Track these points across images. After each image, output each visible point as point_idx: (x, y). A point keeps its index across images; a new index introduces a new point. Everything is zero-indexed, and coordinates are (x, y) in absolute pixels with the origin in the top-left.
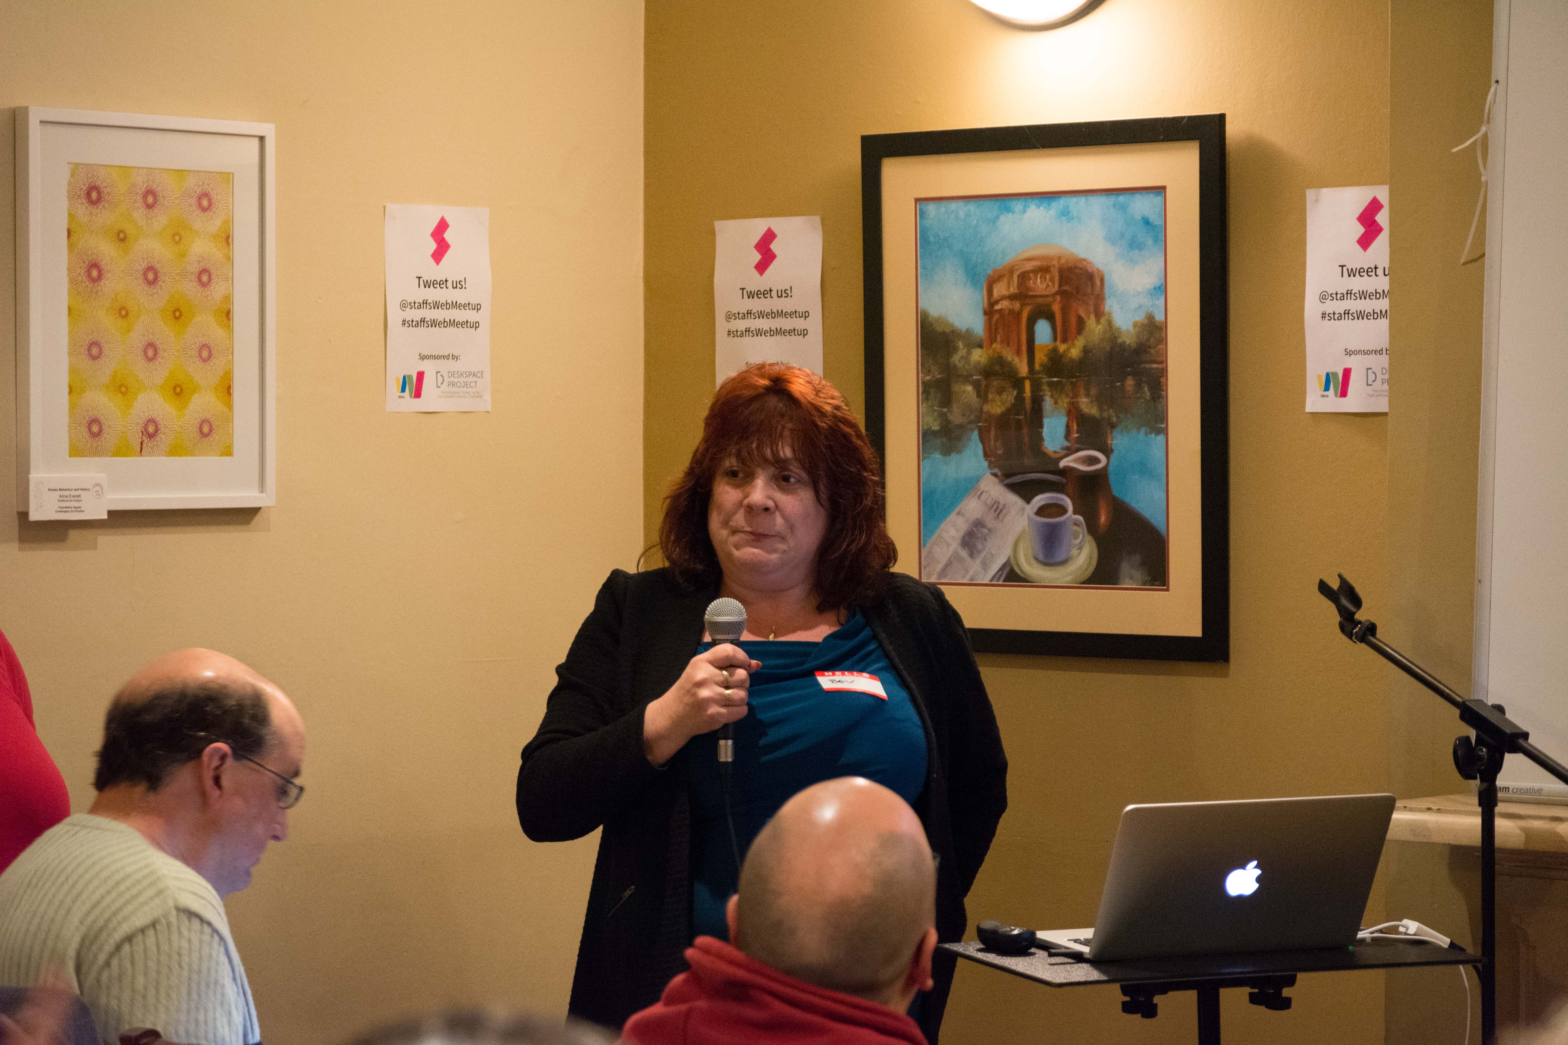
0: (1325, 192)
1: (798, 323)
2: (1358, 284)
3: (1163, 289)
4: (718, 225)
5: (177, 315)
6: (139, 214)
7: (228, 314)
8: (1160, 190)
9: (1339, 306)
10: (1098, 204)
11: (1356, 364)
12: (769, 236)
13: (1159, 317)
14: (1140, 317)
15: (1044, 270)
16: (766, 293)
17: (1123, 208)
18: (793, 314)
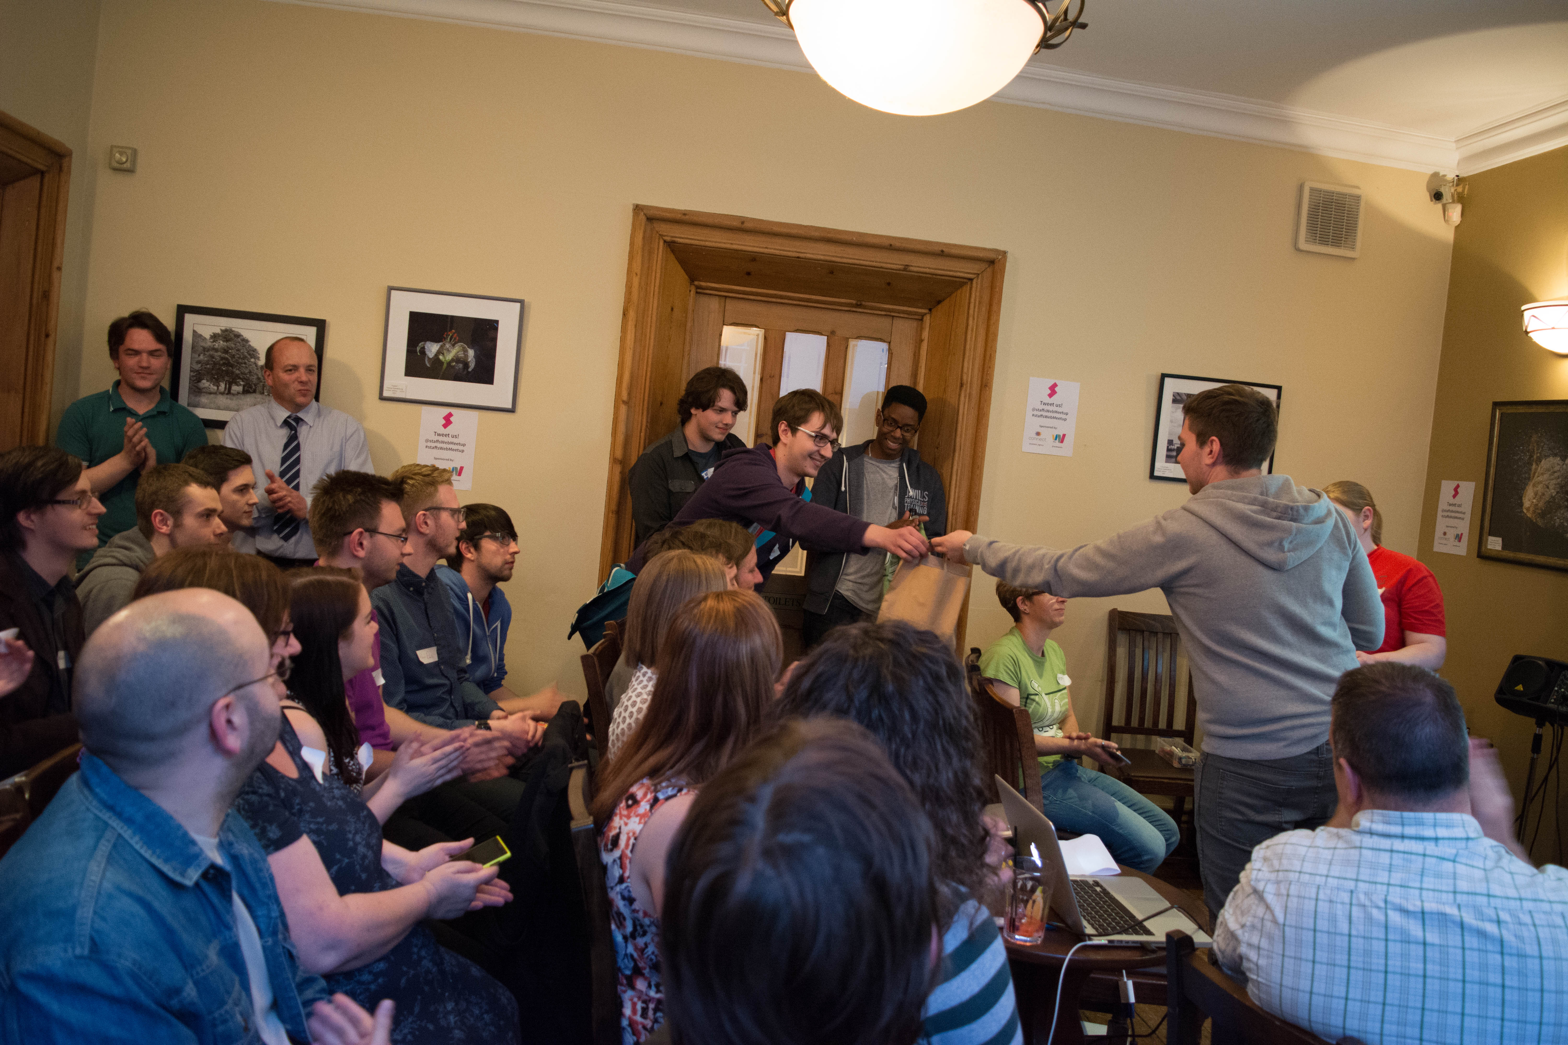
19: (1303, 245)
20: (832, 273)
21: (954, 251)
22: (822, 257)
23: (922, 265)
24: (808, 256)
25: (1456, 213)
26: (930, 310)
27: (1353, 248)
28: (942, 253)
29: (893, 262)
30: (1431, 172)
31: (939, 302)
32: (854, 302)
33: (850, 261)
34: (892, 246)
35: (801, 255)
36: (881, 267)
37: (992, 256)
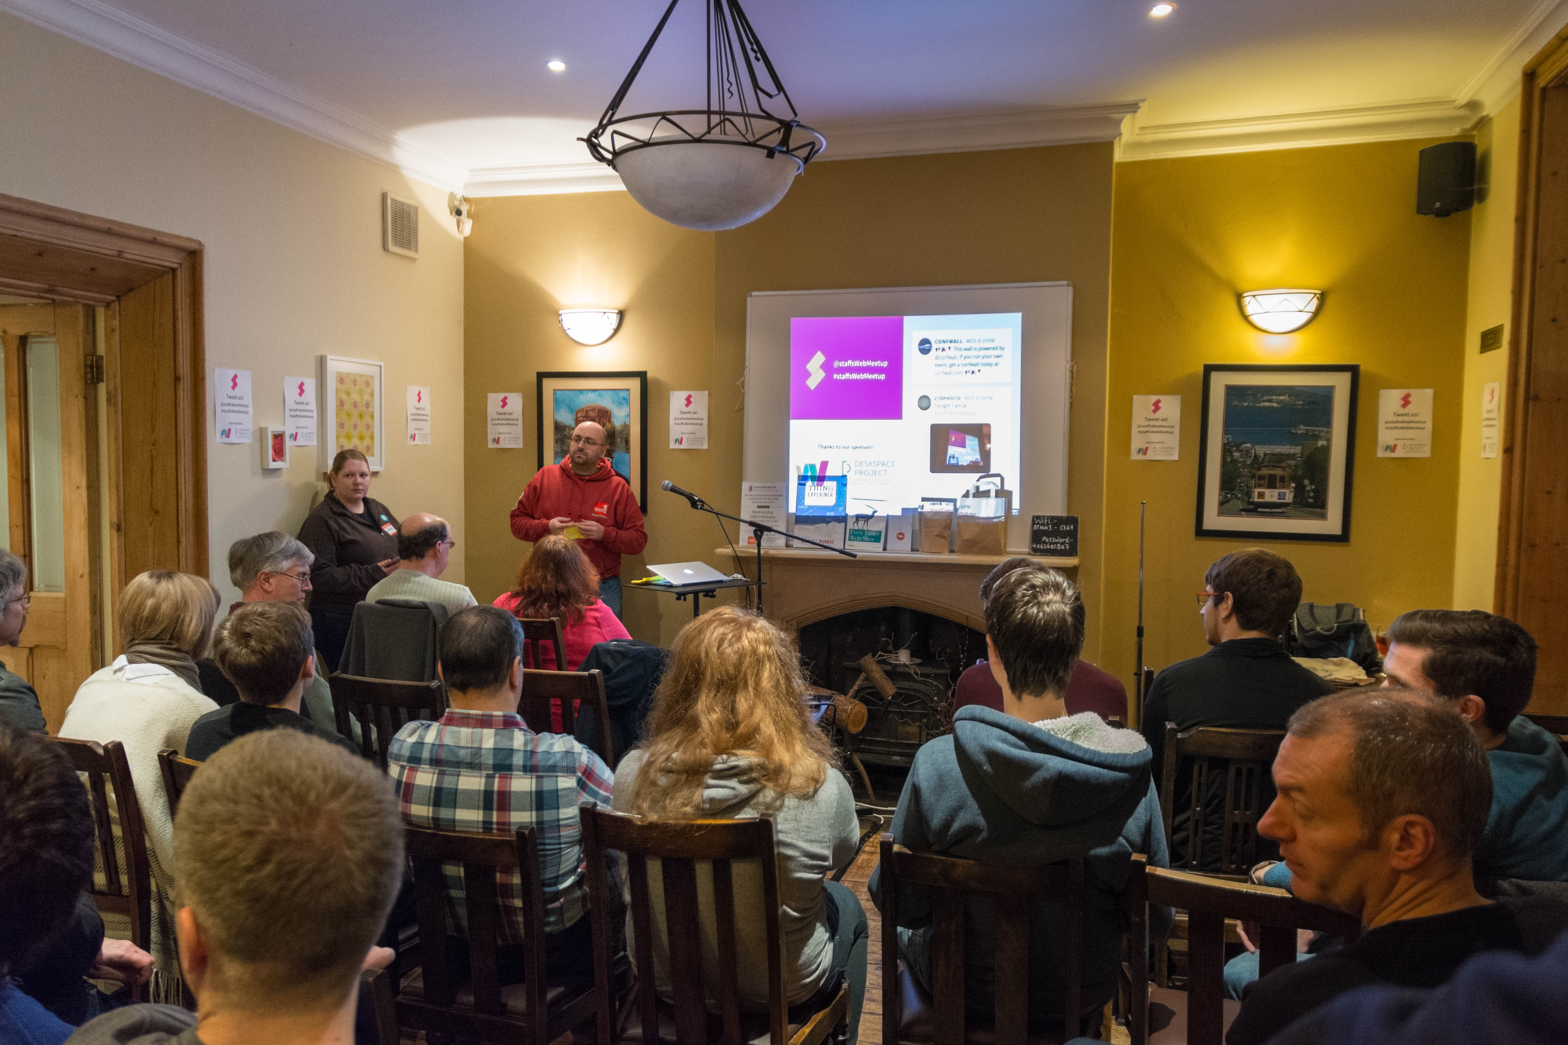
0: (676, 393)
1: (515, 422)
2: (685, 416)
3: (629, 416)
4: (489, 395)
5: (361, 416)
6: (352, 387)
7: (373, 416)
8: (628, 390)
9: (680, 422)
10: (609, 393)
11: (685, 437)
12: (505, 398)
13: (628, 423)
14: (622, 423)
15: (593, 410)
16: (505, 414)
17: (617, 394)
18: (513, 420)
19: (392, 248)
20: (40, 254)
21: (166, 240)
22: (40, 238)
23: (135, 252)
24: (25, 235)
25: (468, 226)
26: (118, 297)
27: (416, 251)
28: (154, 240)
29: (107, 246)
30: (450, 191)
31: (131, 290)
32: (46, 287)
33: (67, 244)
34: (111, 230)
35: (19, 234)
36: (97, 253)
37: (193, 246)
